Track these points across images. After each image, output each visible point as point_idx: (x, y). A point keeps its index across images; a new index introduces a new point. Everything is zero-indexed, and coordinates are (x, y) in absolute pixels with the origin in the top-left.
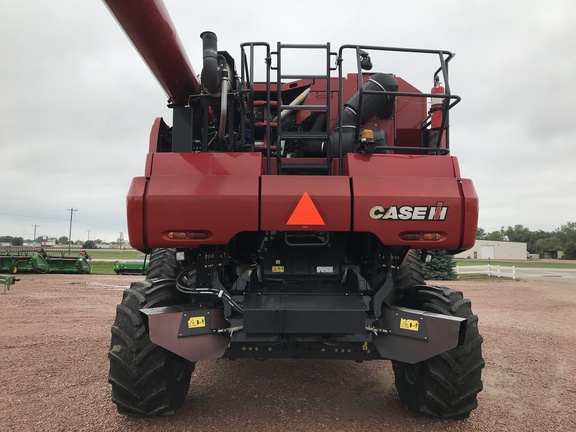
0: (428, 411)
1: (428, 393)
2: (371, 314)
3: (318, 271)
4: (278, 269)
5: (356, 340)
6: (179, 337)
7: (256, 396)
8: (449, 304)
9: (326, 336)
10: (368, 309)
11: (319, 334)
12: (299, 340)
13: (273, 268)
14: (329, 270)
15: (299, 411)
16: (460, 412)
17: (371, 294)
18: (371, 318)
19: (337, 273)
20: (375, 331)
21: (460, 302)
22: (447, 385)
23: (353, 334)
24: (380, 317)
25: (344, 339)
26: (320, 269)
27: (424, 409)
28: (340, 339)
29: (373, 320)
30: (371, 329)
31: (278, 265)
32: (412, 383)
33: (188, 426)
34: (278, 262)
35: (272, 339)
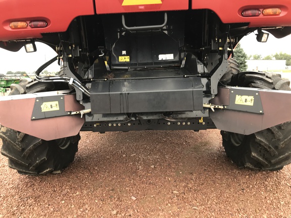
0: (251, 166)
1: (253, 154)
2: (207, 93)
3: (160, 59)
4: (124, 59)
5: (194, 116)
6: (32, 120)
7: (124, 156)
8: (272, 83)
9: (168, 114)
10: (205, 89)
11: (161, 113)
12: (145, 118)
13: (120, 58)
14: (170, 57)
15: (153, 167)
16: (277, 167)
17: (208, 76)
18: (208, 96)
19: (177, 59)
20: (212, 108)
21: (282, 82)
22: (270, 148)
23: (192, 111)
24: (216, 95)
25: (184, 116)
26: (162, 57)
27: (248, 165)
28: (180, 116)
29: (210, 99)
30: (208, 106)
31: (124, 55)
32: (237, 145)
33: (69, 181)
34: (124, 52)
35: (121, 118)
